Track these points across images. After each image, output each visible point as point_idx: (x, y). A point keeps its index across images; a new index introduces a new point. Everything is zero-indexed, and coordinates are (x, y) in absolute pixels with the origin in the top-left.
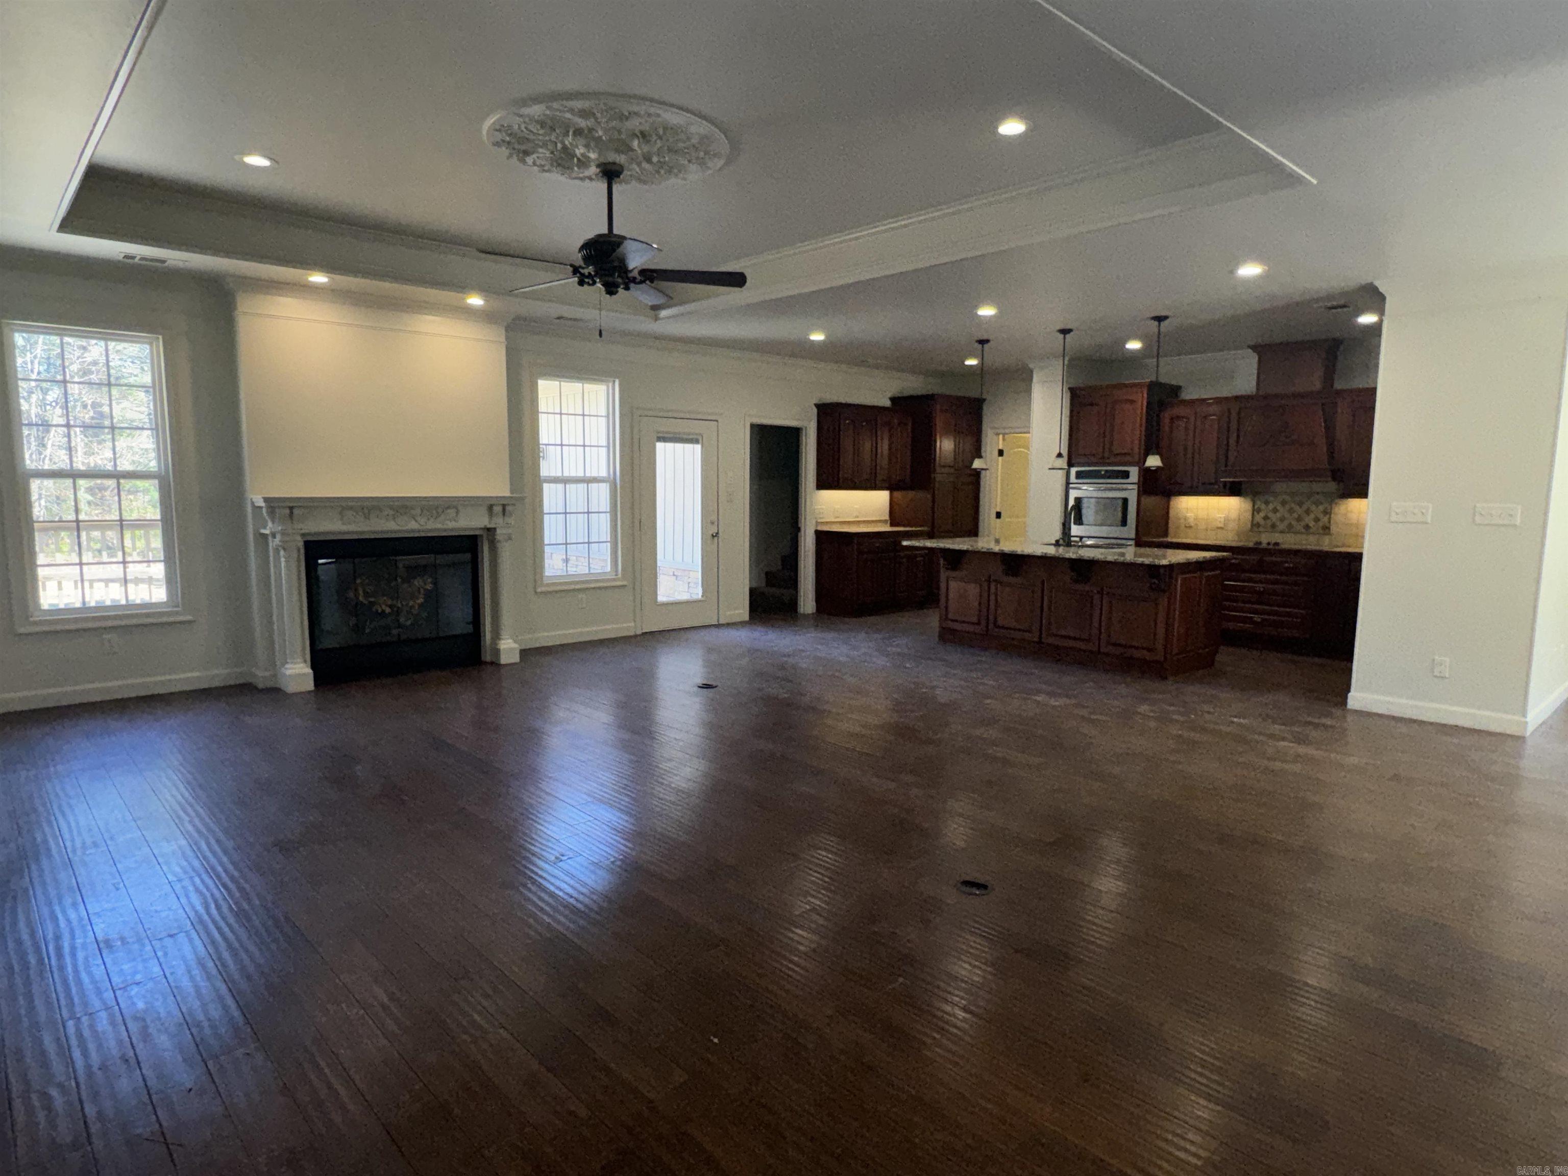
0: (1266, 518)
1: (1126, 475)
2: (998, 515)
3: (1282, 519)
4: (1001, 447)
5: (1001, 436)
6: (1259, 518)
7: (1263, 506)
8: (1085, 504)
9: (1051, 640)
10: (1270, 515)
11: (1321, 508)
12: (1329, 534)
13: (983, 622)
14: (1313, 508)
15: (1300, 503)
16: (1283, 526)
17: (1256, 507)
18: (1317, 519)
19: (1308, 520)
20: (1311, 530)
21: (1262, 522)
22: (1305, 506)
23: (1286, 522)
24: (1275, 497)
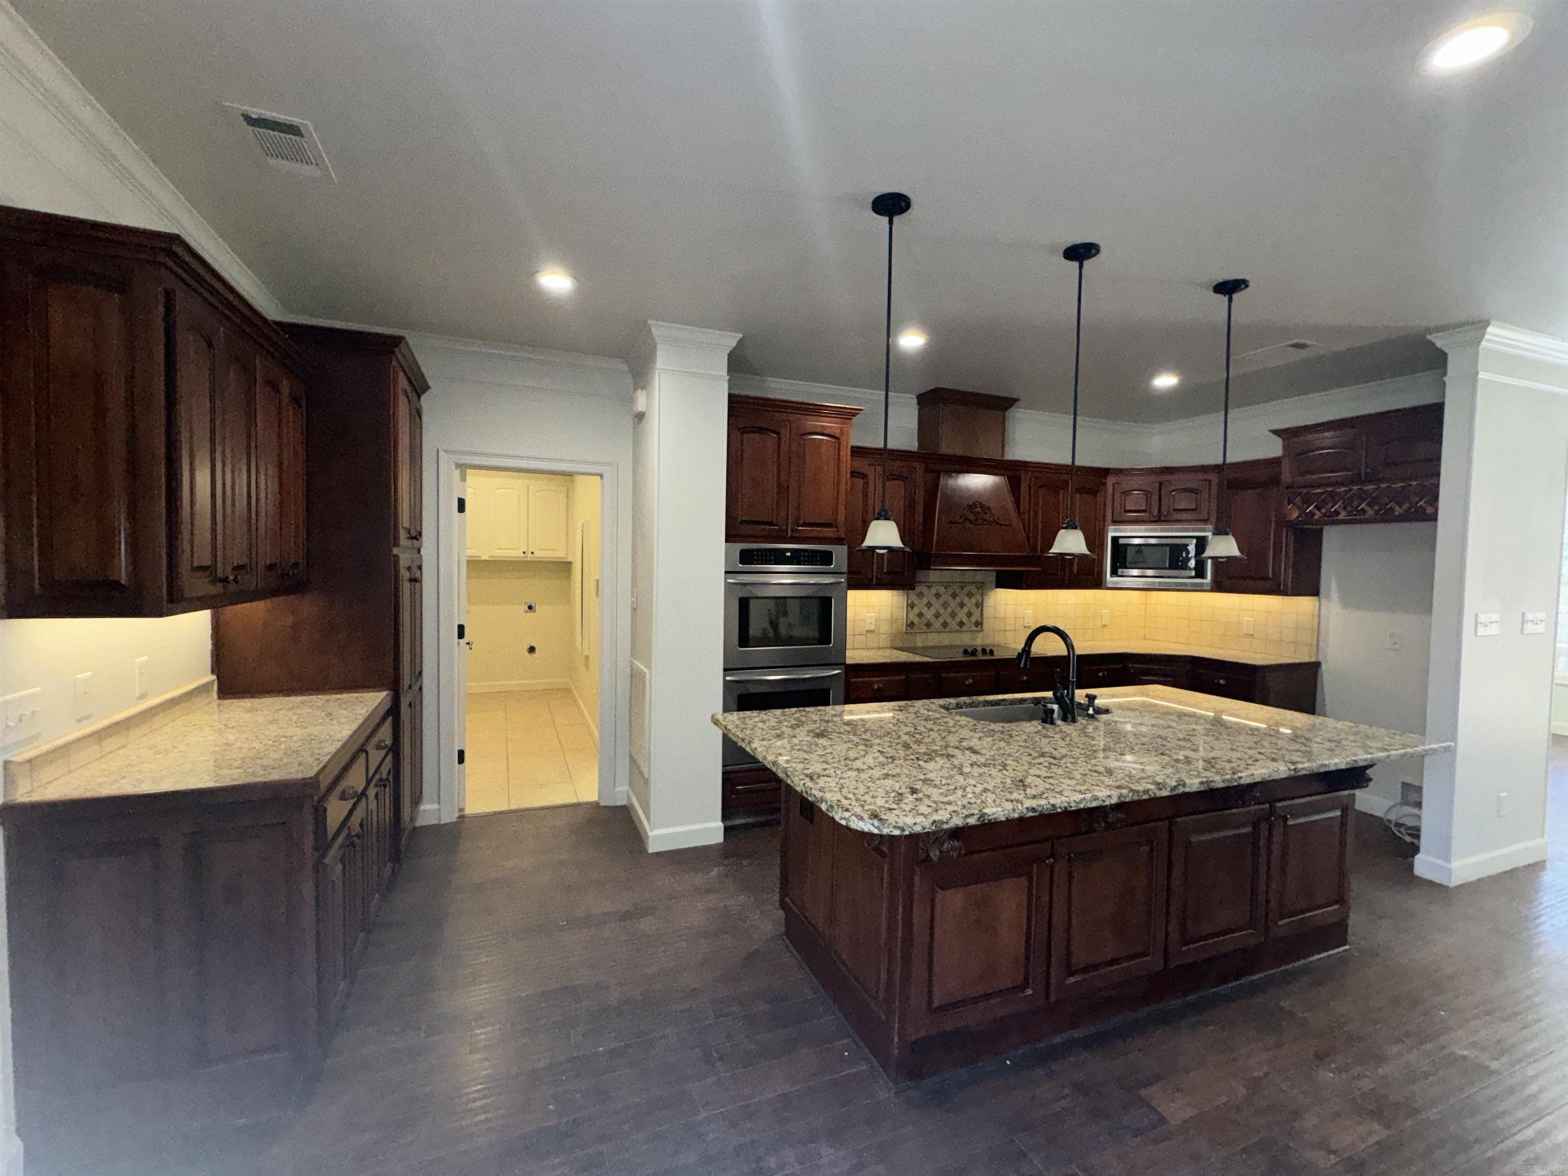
0: (920, 615)
1: (828, 558)
2: (461, 631)
3: (937, 616)
4: (460, 494)
6: (913, 616)
7: (917, 601)
8: (752, 611)
10: (925, 611)
11: (973, 600)
12: (982, 630)
14: (966, 600)
15: (954, 596)
16: (937, 625)
17: (910, 602)
18: (969, 614)
19: (962, 615)
20: (965, 628)
21: (916, 621)
22: (958, 600)
23: (941, 620)
24: (929, 587)
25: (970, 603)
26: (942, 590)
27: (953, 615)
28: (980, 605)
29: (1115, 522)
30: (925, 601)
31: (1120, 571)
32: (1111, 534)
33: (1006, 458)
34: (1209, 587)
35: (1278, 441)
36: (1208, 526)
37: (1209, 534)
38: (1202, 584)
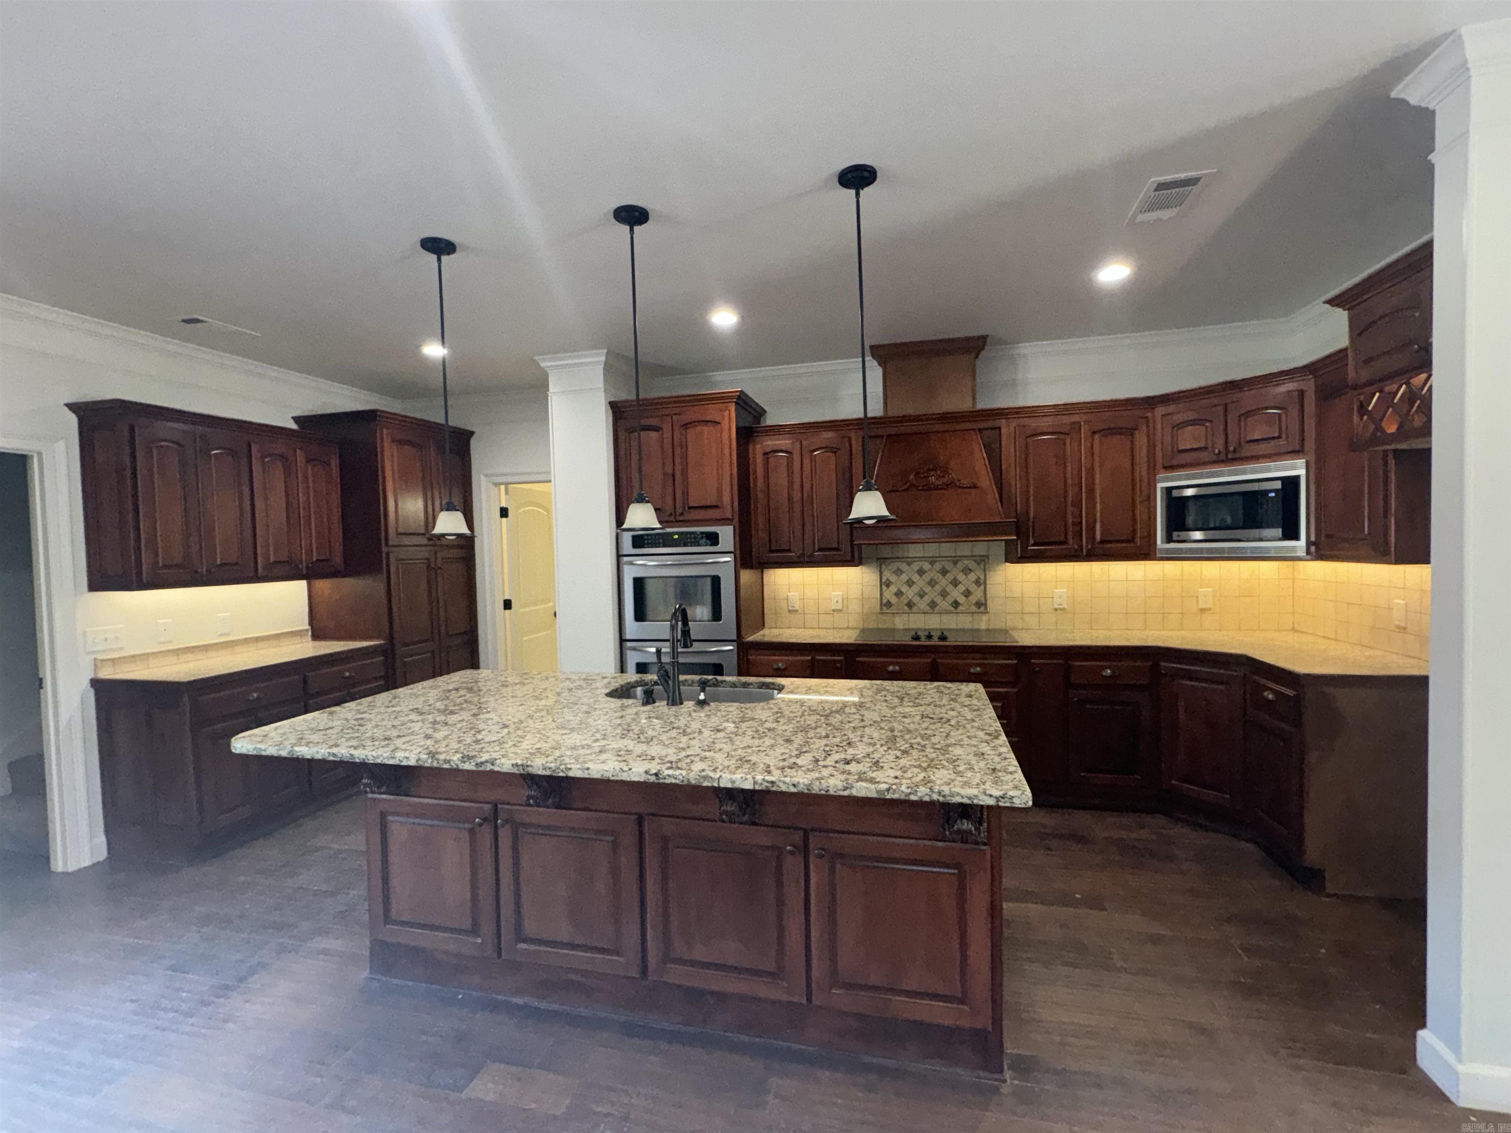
0: (899, 594)
1: (713, 539)
2: (508, 605)
3: (922, 595)
4: (504, 505)
5: (503, 487)
6: (889, 594)
7: (893, 578)
8: (651, 589)
9: (676, 975)
10: (904, 589)
11: (972, 577)
12: (986, 612)
13: (487, 928)
14: (961, 577)
15: (944, 572)
16: (923, 604)
17: (884, 579)
18: (967, 593)
19: (956, 594)
20: (960, 608)
21: (894, 600)
22: (950, 577)
23: (927, 599)
24: (909, 564)
25: (968, 580)
26: (926, 566)
27: (944, 594)
28: (982, 583)
29: (1167, 468)
30: (904, 577)
31: (1175, 535)
32: (1160, 485)
34: (1302, 553)
35: (1341, 317)
36: (1301, 462)
37: (1302, 472)
38: (1294, 548)
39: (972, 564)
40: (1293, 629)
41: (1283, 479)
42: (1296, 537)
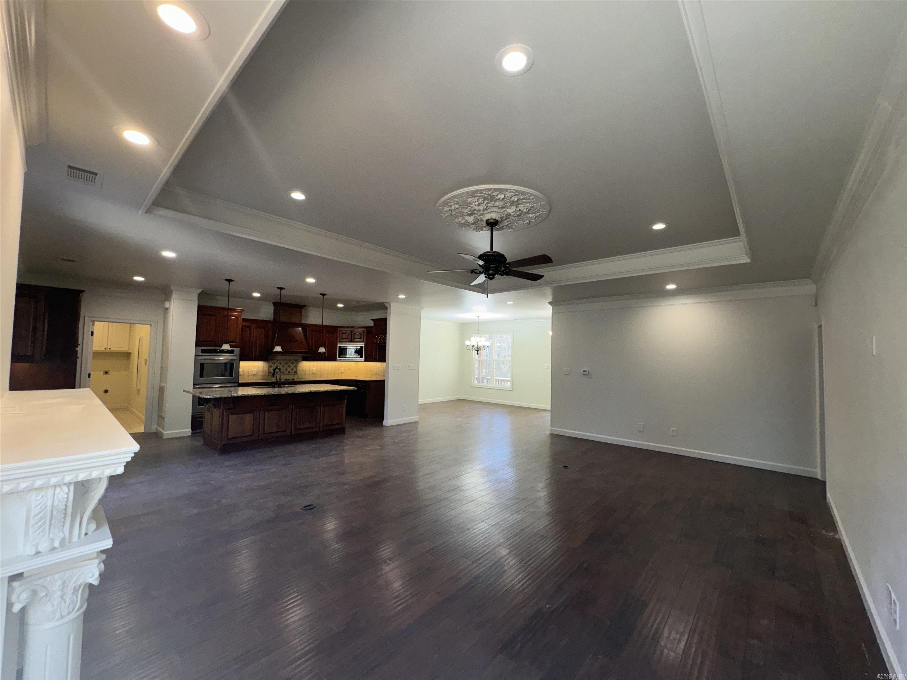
1: (232, 352)
2: (89, 375)
4: (91, 331)
6: (271, 370)
7: (273, 365)
8: (206, 366)
10: (275, 368)
11: (294, 365)
12: (297, 374)
14: (291, 365)
15: (286, 363)
17: (270, 365)
18: (292, 369)
19: (289, 369)
20: (290, 373)
22: (288, 365)
24: (277, 361)
25: (292, 366)
26: (282, 362)
27: (286, 370)
28: (296, 366)
29: (340, 342)
30: (275, 365)
31: (341, 356)
32: (339, 345)
33: (302, 323)
34: (363, 361)
35: (372, 322)
36: (363, 344)
37: (363, 346)
38: (362, 360)
39: (294, 362)
40: (357, 376)
41: (361, 347)
42: (362, 357)
